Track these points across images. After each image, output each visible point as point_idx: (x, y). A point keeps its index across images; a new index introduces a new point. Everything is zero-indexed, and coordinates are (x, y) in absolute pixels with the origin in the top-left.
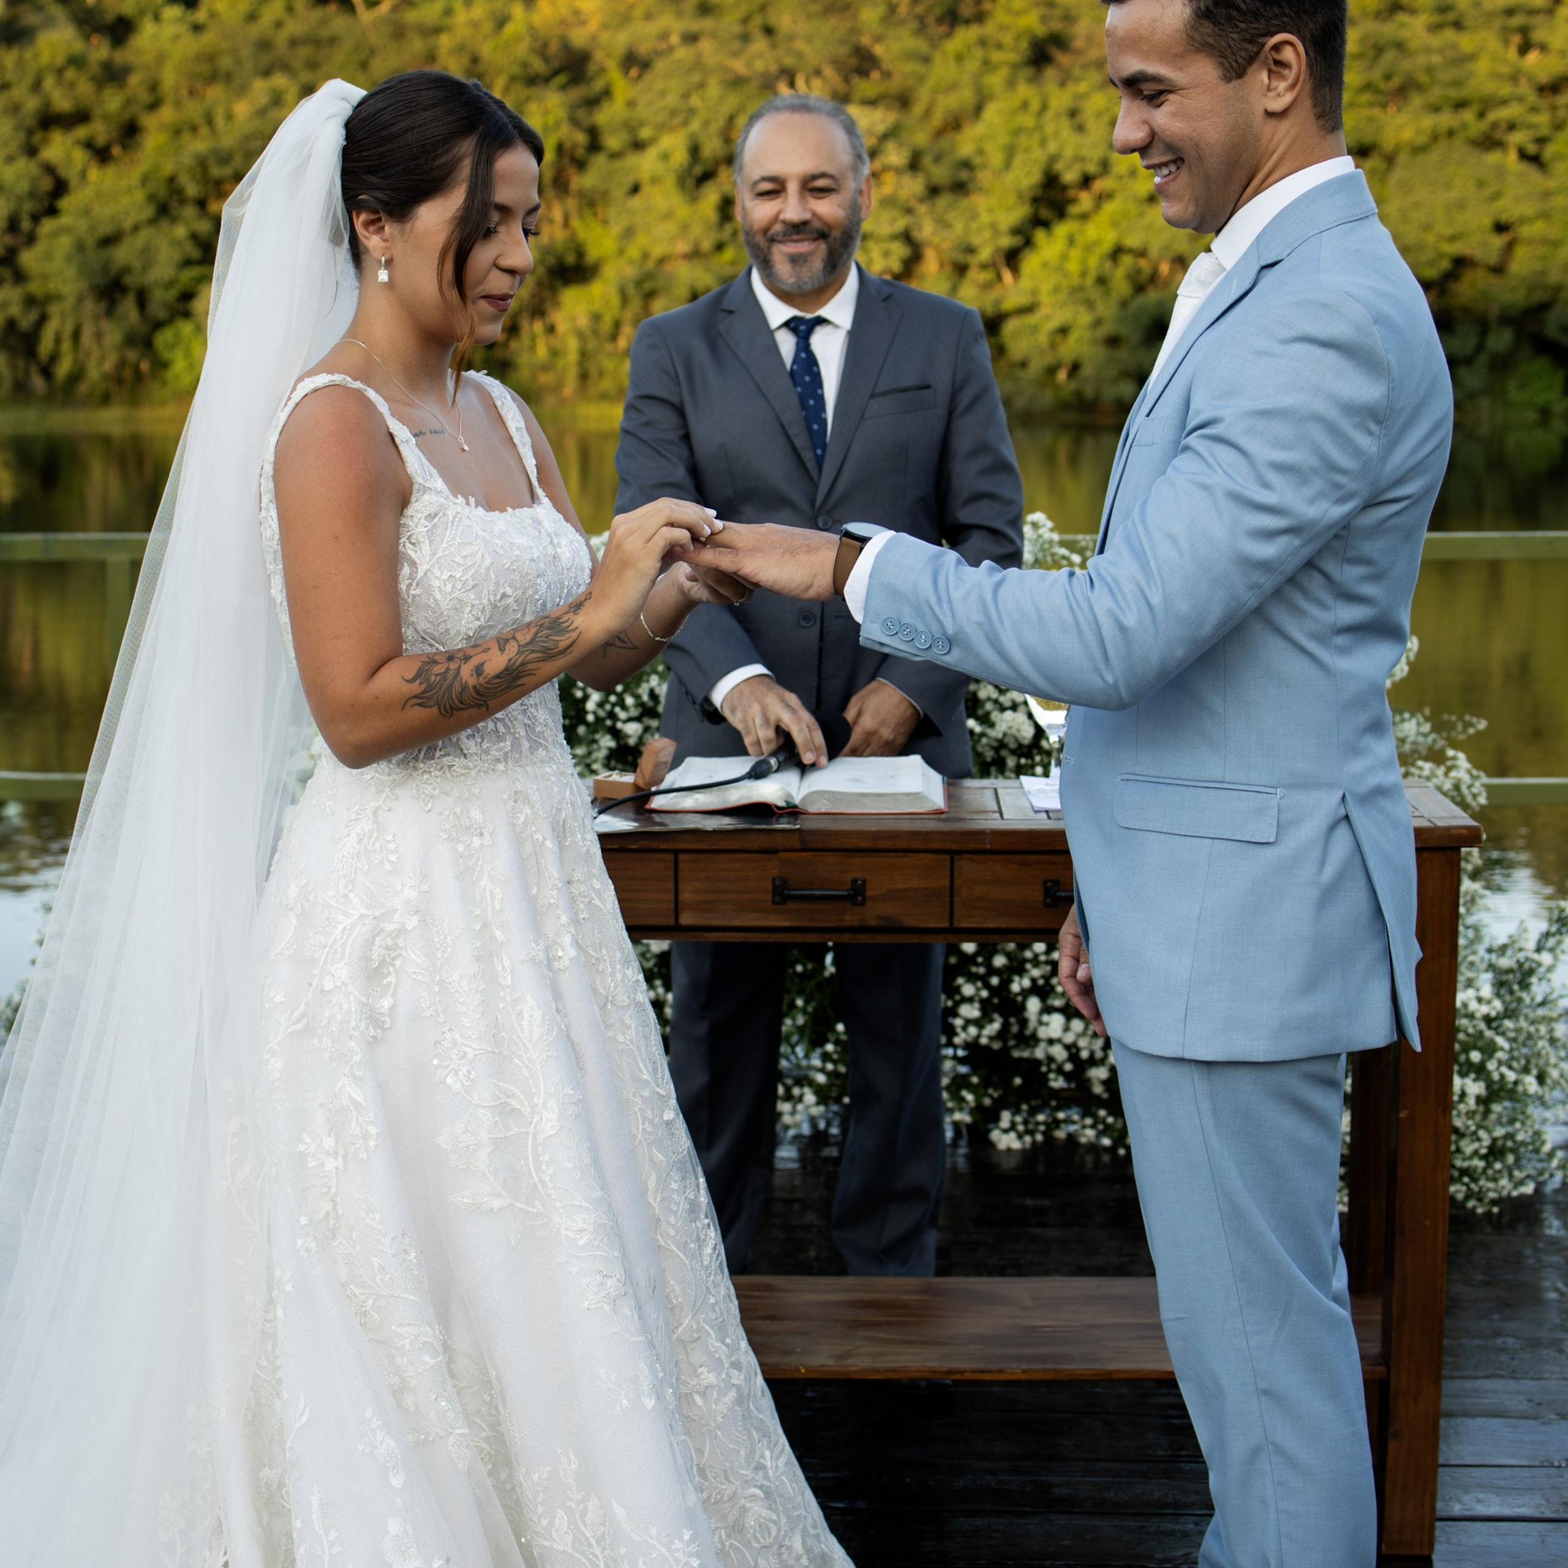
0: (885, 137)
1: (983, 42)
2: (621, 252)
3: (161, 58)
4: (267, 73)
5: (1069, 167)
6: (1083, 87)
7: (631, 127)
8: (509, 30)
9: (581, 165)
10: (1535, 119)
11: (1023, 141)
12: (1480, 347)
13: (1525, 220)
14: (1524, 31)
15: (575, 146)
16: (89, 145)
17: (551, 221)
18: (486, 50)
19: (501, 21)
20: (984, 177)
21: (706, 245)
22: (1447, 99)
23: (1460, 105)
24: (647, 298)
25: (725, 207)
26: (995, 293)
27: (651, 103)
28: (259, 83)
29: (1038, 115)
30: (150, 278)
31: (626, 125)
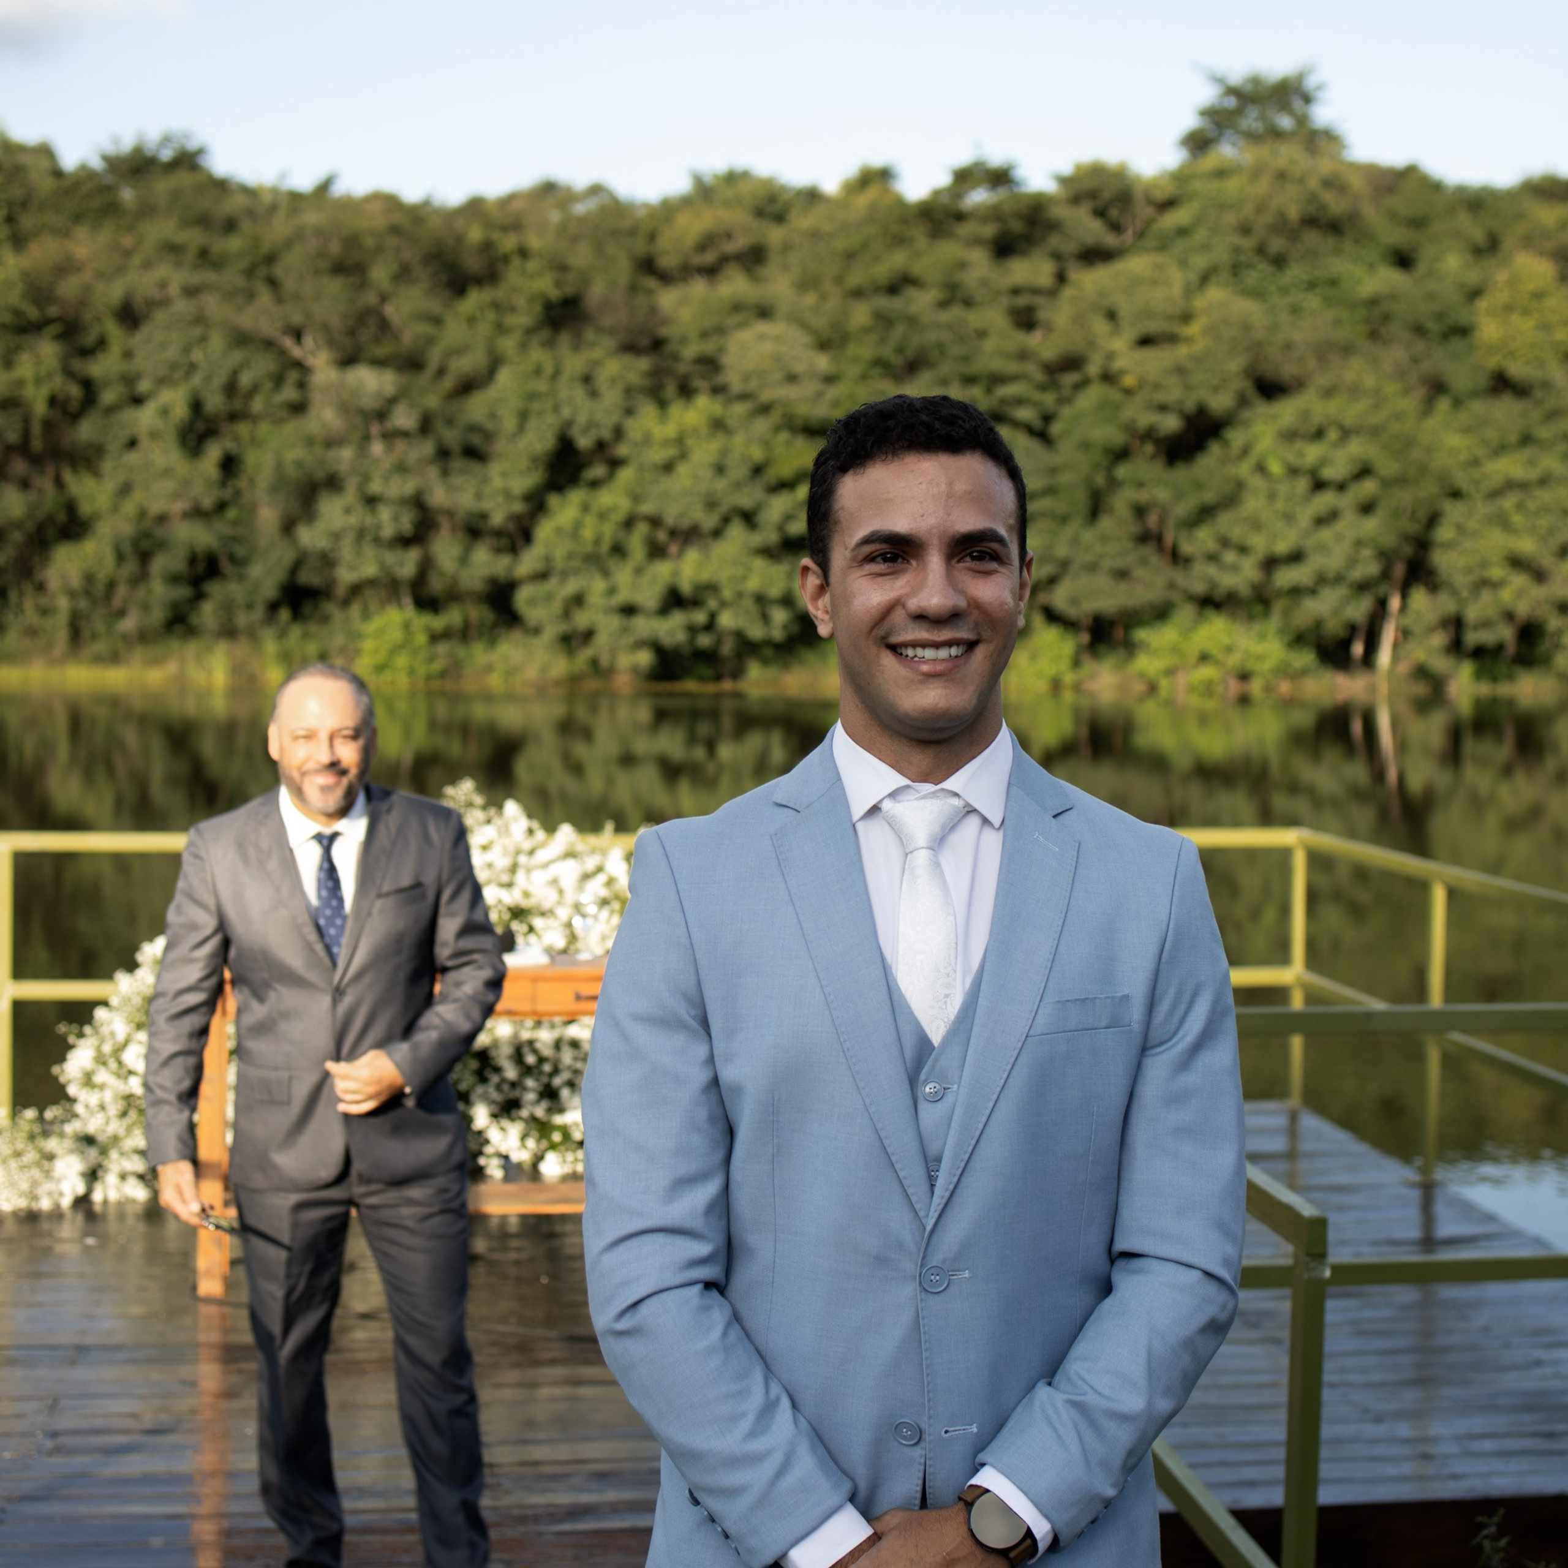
0: (393, 399)
1: (496, 305)
2: (115, 509)
5: (583, 433)
6: (597, 353)
7: (129, 380)
9: (75, 417)
10: (1041, 397)
11: (536, 404)
14: (1032, 309)
15: (69, 398)
17: (44, 476)
21: (207, 502)
22: (957, 374)
23: (969, 380)
24: (145, 557)
25: (229, 465)
26: (507, 559)
27: (151, 357)
29: (553, 379)
31: (123, 377)
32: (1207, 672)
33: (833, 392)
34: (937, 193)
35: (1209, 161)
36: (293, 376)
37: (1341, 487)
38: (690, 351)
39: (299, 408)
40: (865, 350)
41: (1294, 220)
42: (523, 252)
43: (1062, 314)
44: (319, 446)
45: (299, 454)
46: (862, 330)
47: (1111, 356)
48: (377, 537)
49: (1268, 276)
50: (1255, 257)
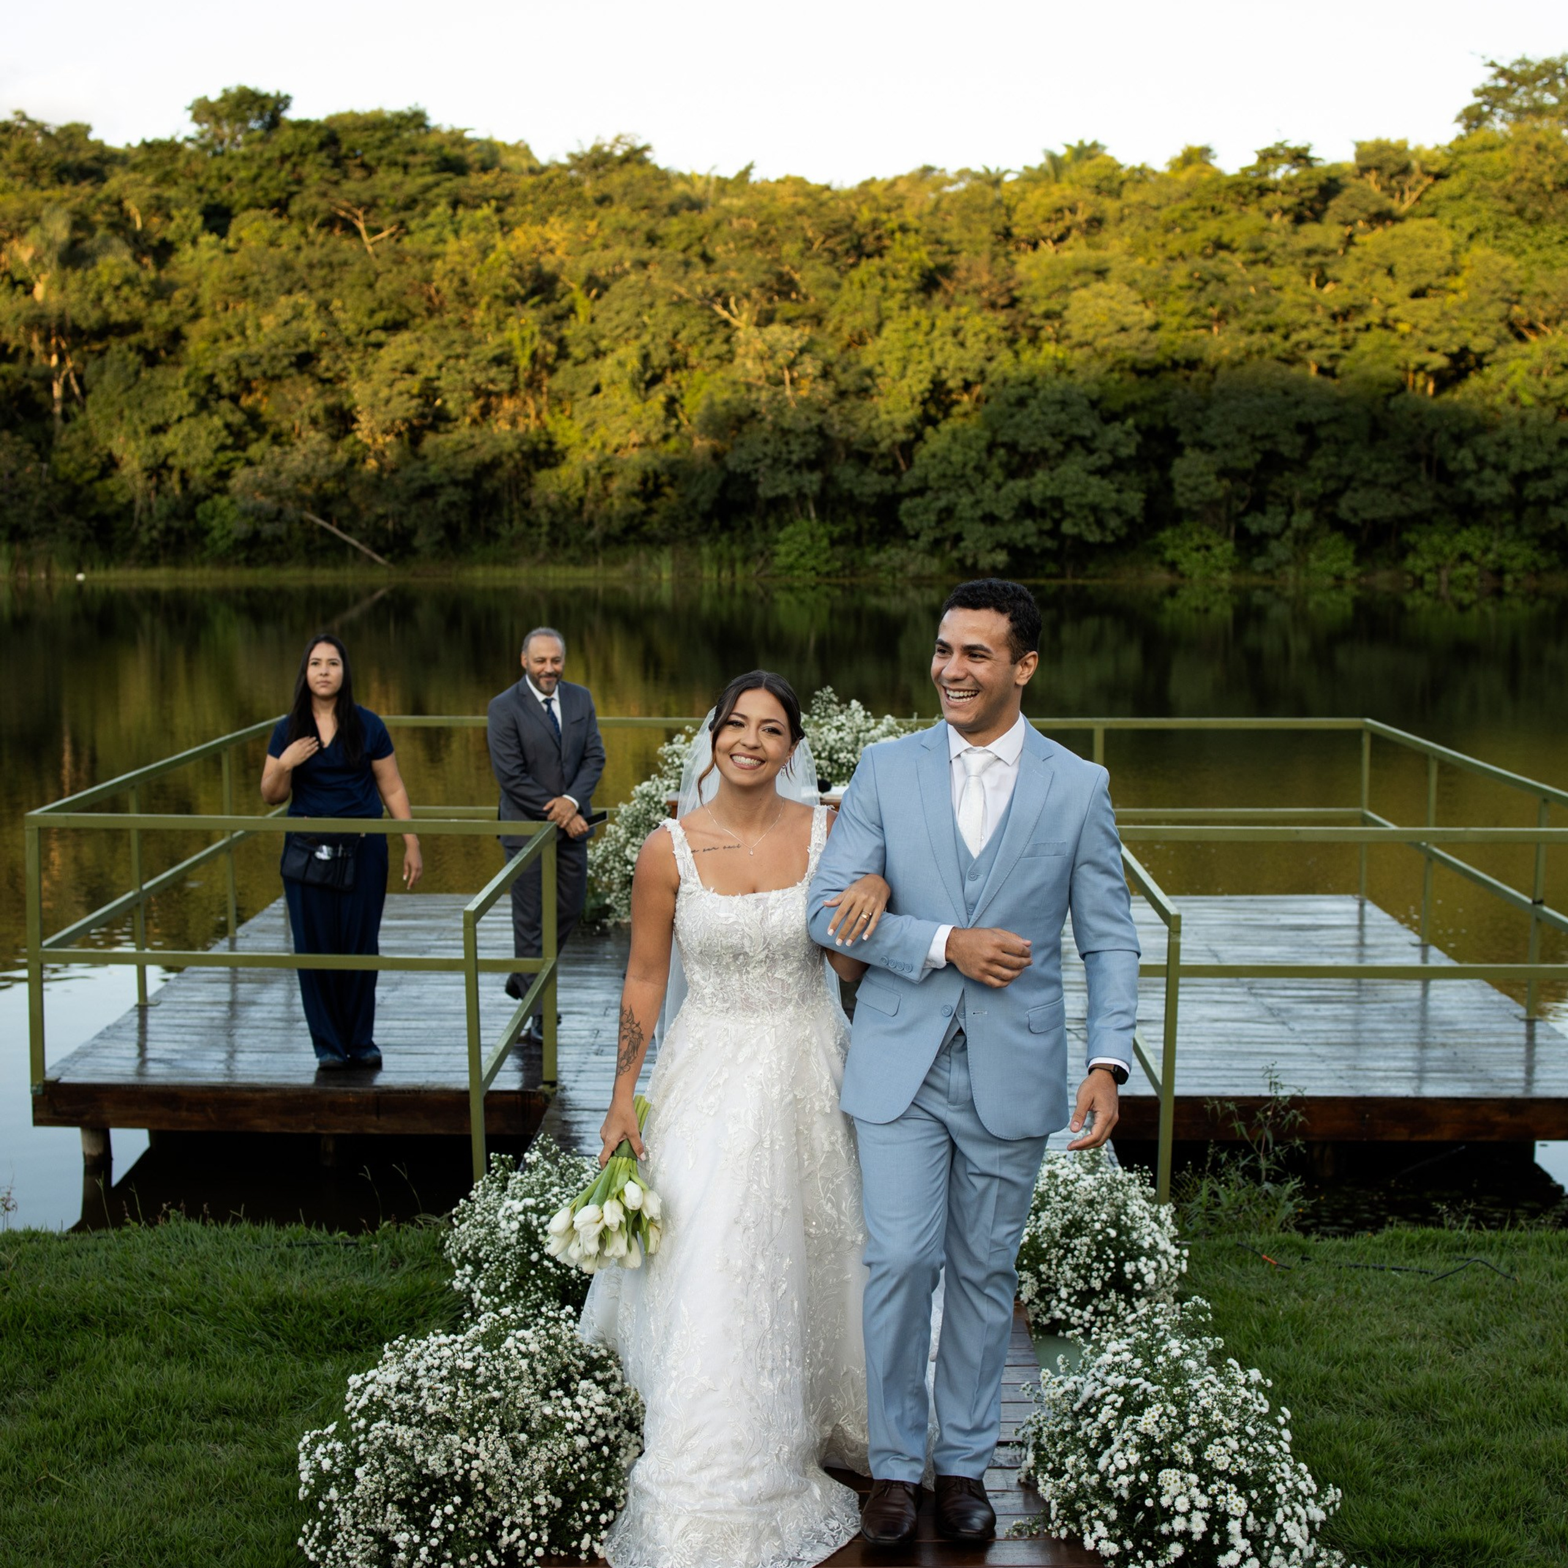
0: (802, 351)
1: (882, 273)
2: (584, 442)
3: (199, 277)
4: (289, 292)
5: (953, 376)
6: (964, 310)
7: (593, 339)
8: (492, 257)
9: (552, 371)
10: (1328, 340)
11: (915, 351)
12: (1287, 525)
13: (1320, 423)
14: (1321, 268)
15: (546, 354)
16: (140, 349)
17: (528, 416)
18: (473, 275)
19: (485, 250)
20: (884, 383)
21: (654, 437)
22: (1259, 323)
23: (1270, 329)
24: (607, 479)
25: (671, 405)
26: (892, 479)
27: (609, 320)
28: (283, 300)
29: (927, 334)
30: (191, 460)
31: (589, 337)
32: (1468, 569)
33: (1155, 339)
34: (1245, 171)
35: (1481, 136)
36: (722, 333)
38: (1039, 309)
39: (726, 358)
40: (1182, 305)
41: (1550, 188)
42: (904, 229)
43: (1348, 271)
44: (743, 389)
45: (727, 395)
46: (1181, 288)
47: (1390, 306)
48: (788, 462)
49: (1527, 236)
50: (1513, 219)
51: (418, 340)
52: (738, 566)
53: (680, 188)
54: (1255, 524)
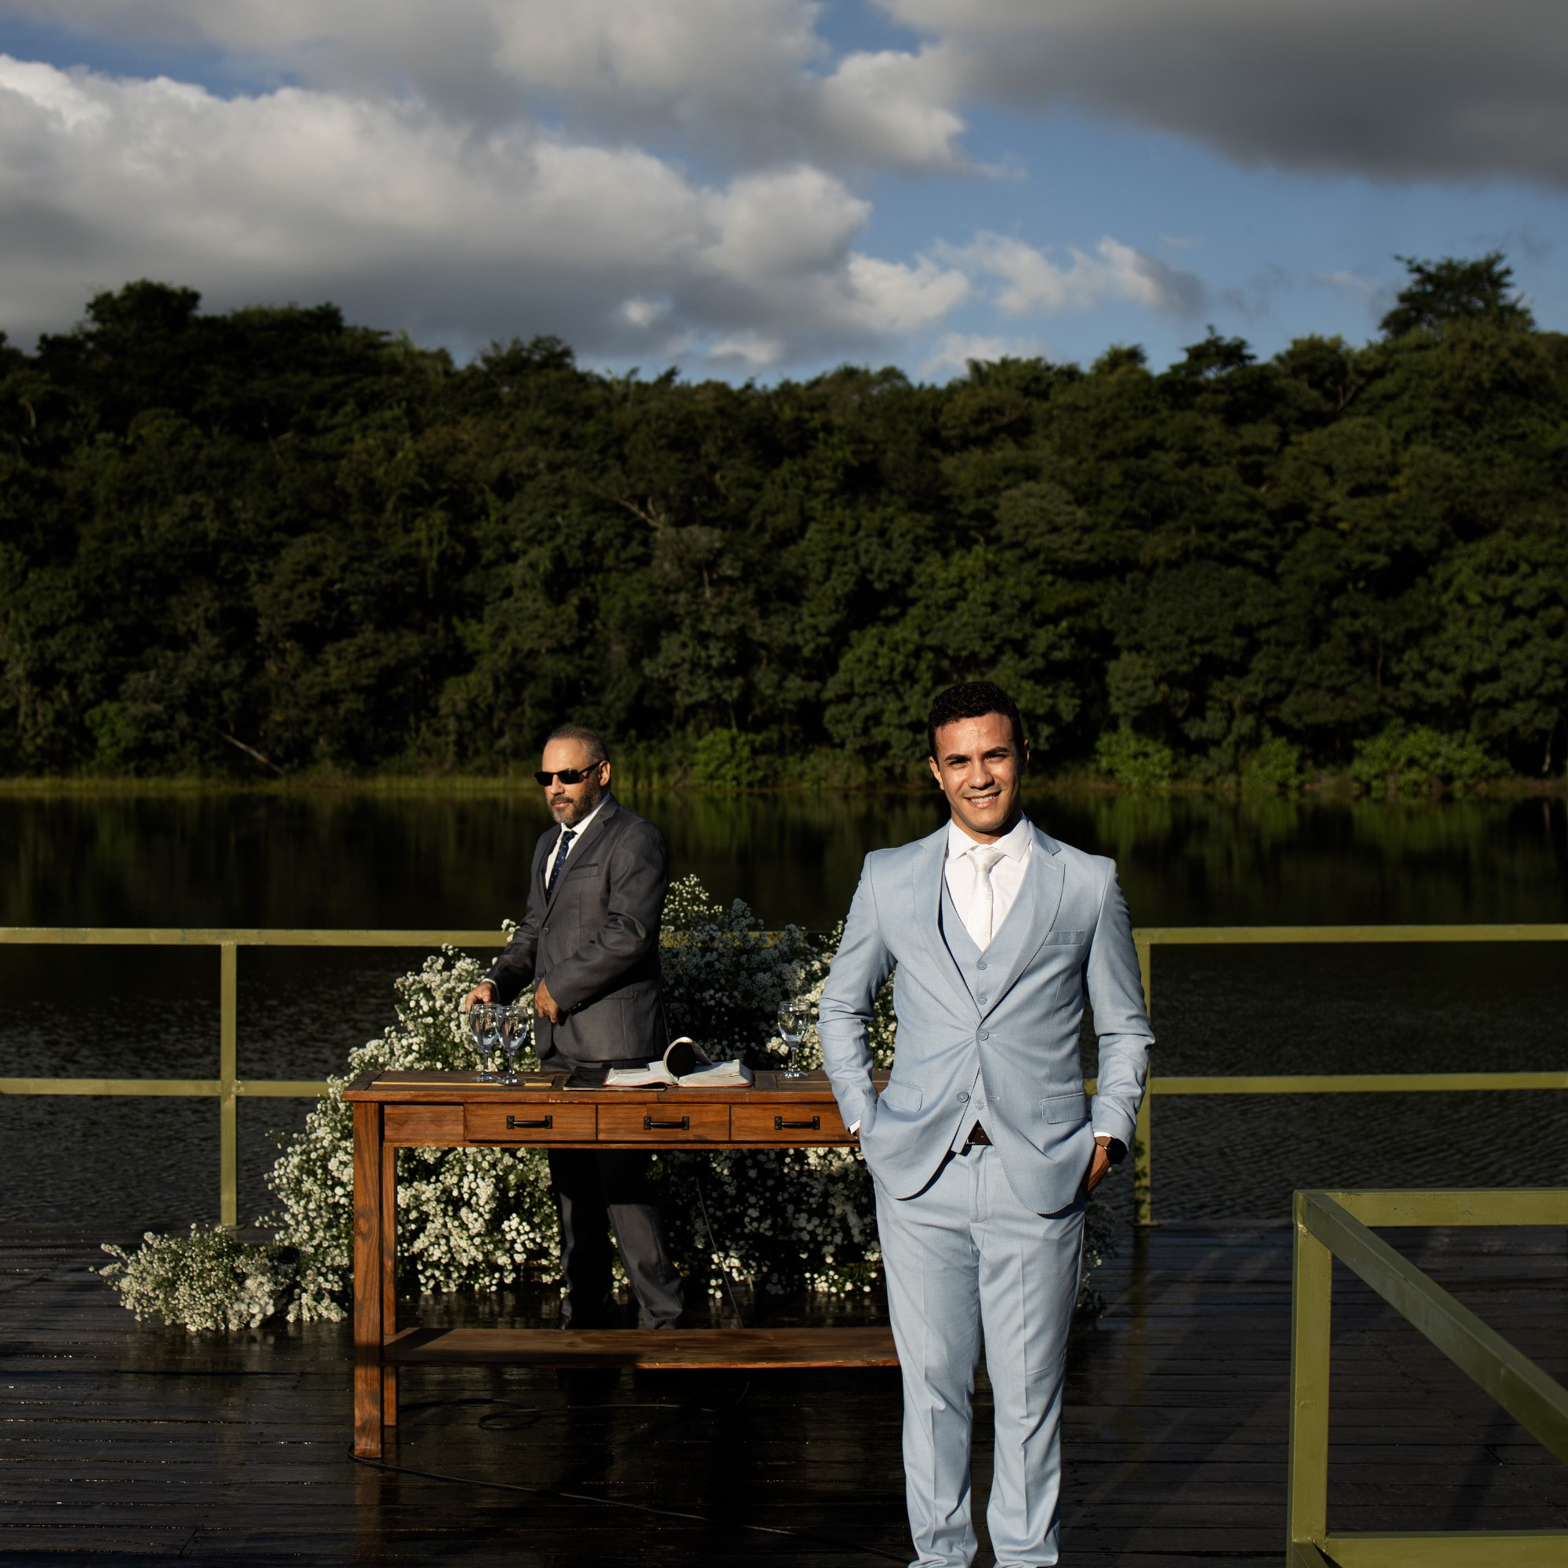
0: (720, 552)
1: (805, 473)
2: (494, 647)
3: (94, 475)
4: (187, 491)
5: (879, 578)
6: (890, 510)
7: (505, 540)
8: (400, 455)
9: (461, 572)
10: (1268, 540)
11: (840, 554)
12: (1228, 730)
13: (1261, 626)
14: (1259, 466)
15: (455, 556)
16: (29, 550)
17: (435, 620)
18: (380, 474)
19: (393, 449)
20: (808, 586)
21: (568, 641)
22: (1195, 522)
23: (1206, 528)
24: (518, 687)
25: (587, 610)
26: (816, 685)
27: (522, 521)
28: (180, 499)
29: (854, 533)
30: (79, 665)
31: (500, 539)
32: (1415, 774)
33: (1088, 540)
34: (1176, 369)
35: (1412, 337)
36: (638, 535)
37: (1532, 614)
38: (967, 509)
39: (644, 561)
40: (1116, 504)
41: (1487, 385)
42: (828, 428)
43: (1285, 470)
44: (660, 592)
45: (643, 598)
46: (1114, 487)
47: (1329, 505)
48: (708, 667)
49: (1464, 434)
50: (1450, 417)
51: (322, 541)
52: (655, 777)
53: (597, 392)
54: (1194, 730)
